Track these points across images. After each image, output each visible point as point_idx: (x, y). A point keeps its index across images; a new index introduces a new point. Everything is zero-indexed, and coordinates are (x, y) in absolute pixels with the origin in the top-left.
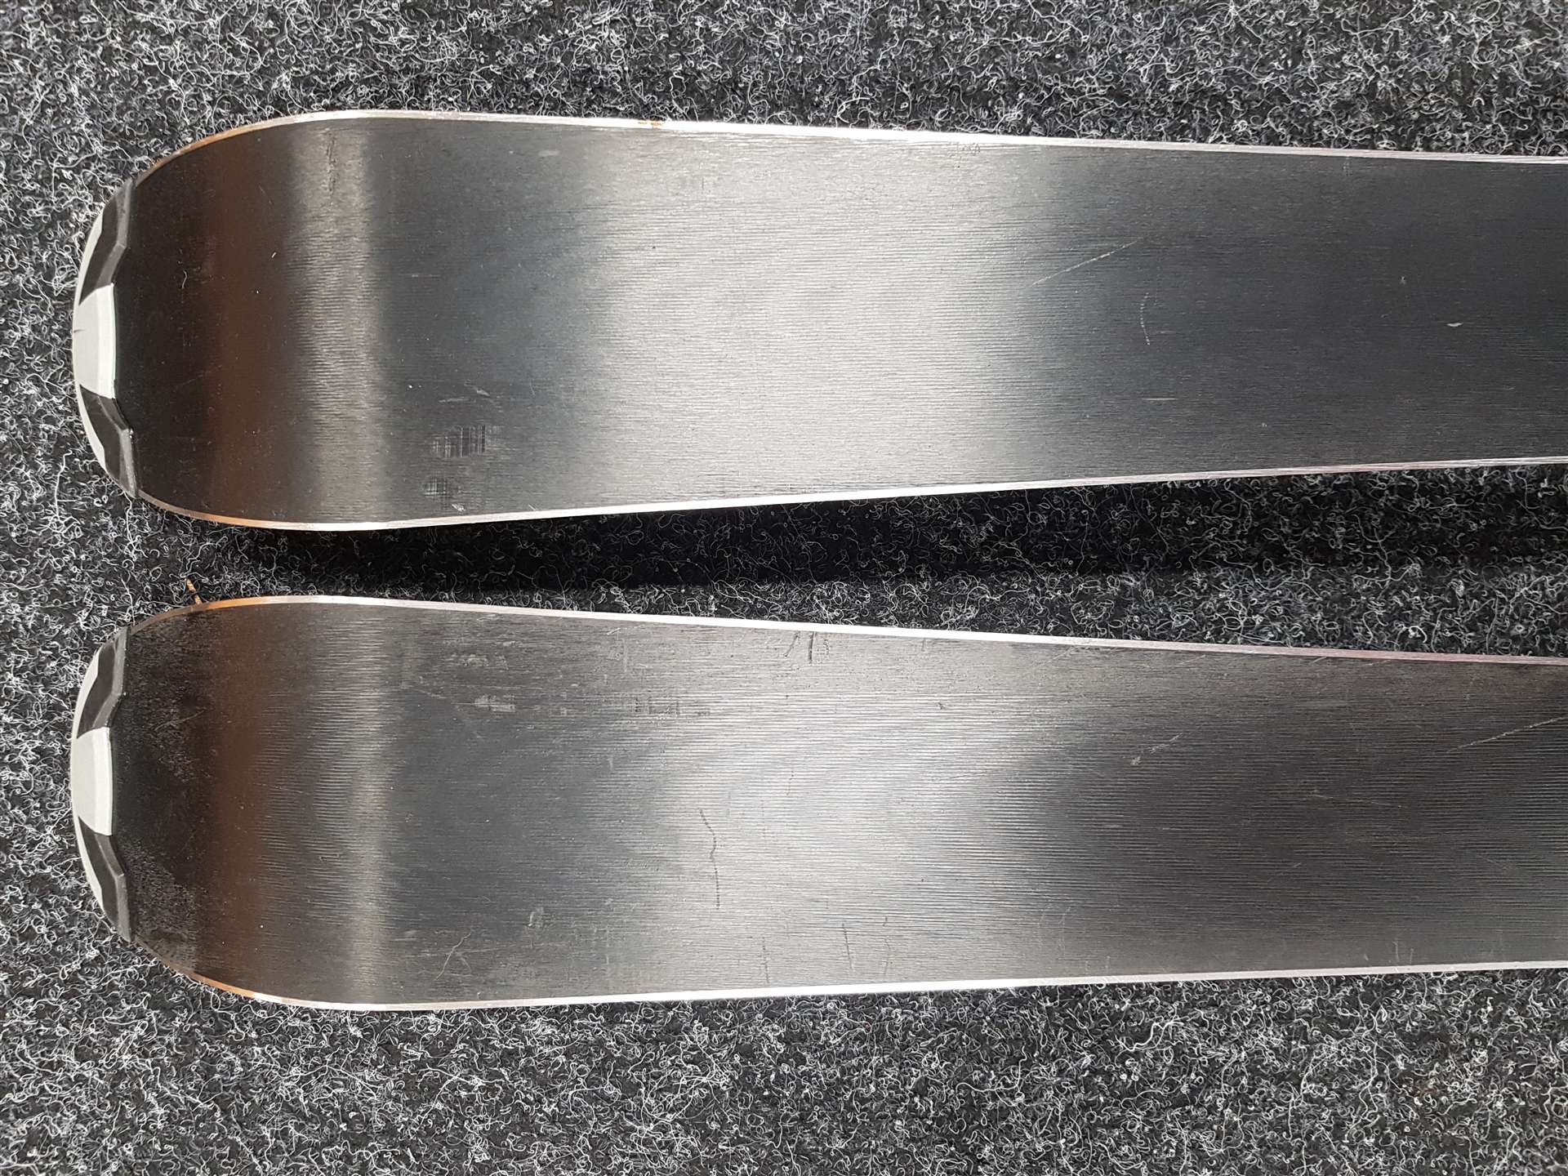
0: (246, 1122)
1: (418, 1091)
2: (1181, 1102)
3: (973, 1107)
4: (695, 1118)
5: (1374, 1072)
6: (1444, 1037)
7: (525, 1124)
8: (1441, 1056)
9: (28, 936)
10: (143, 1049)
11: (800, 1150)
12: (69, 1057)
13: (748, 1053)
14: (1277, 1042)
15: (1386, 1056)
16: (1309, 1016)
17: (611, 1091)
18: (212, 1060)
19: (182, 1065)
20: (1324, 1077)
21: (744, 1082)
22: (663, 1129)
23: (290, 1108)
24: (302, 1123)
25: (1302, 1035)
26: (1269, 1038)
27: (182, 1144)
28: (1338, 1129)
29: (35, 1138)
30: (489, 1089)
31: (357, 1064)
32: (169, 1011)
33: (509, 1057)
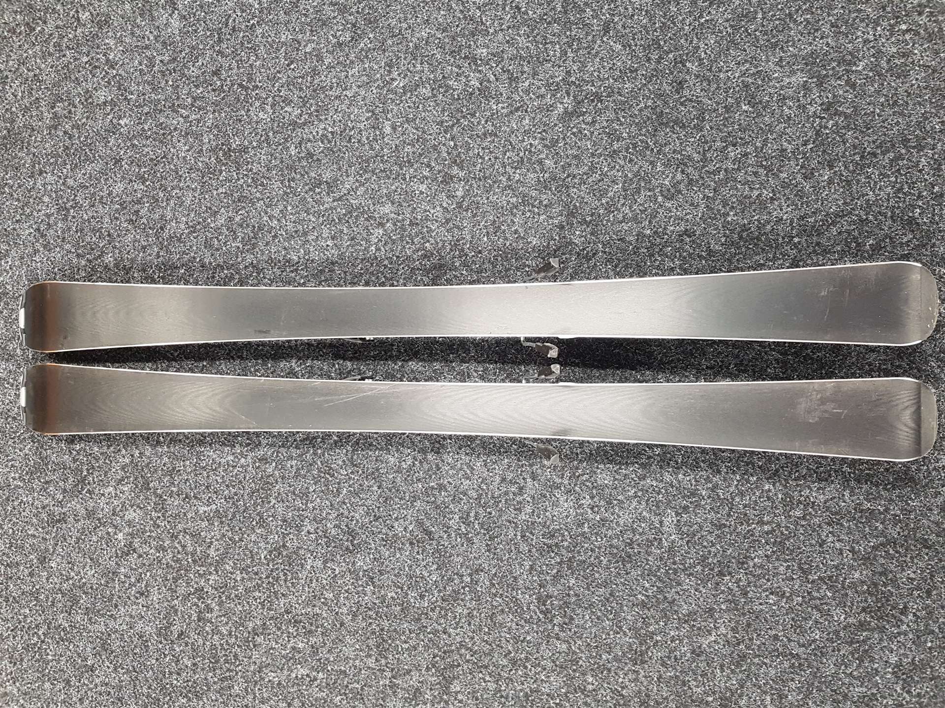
0: (46, 465)
1: (75, 460)
2: (213, 470)
3: (174, 469)
4: (123, 469)
5: (251, 466)
6: (266, 459)
7: (93, 468)
8: (266, 463)
9: (12, 428)
10: (30, 450)
11: (142, 476)
12: (18, 451)
13: (132, 456)
14: (232, 458)
15: (255, 462)
16: (239, 453)
17: (107, 461)
18: (41, 452)
19: (36, 453)
20: (242, 466)
21: (132, 462)
22: (117, 470)
23: (54, 462)
24: (56, 465)
25: (237, 457)
26: (231, 458)
27: (36, 468)
28: (245, 478)
29: (12, 466)
30: (87, 460)
31: (65, 454)
32: (34, 443)
33: (90, 454)
